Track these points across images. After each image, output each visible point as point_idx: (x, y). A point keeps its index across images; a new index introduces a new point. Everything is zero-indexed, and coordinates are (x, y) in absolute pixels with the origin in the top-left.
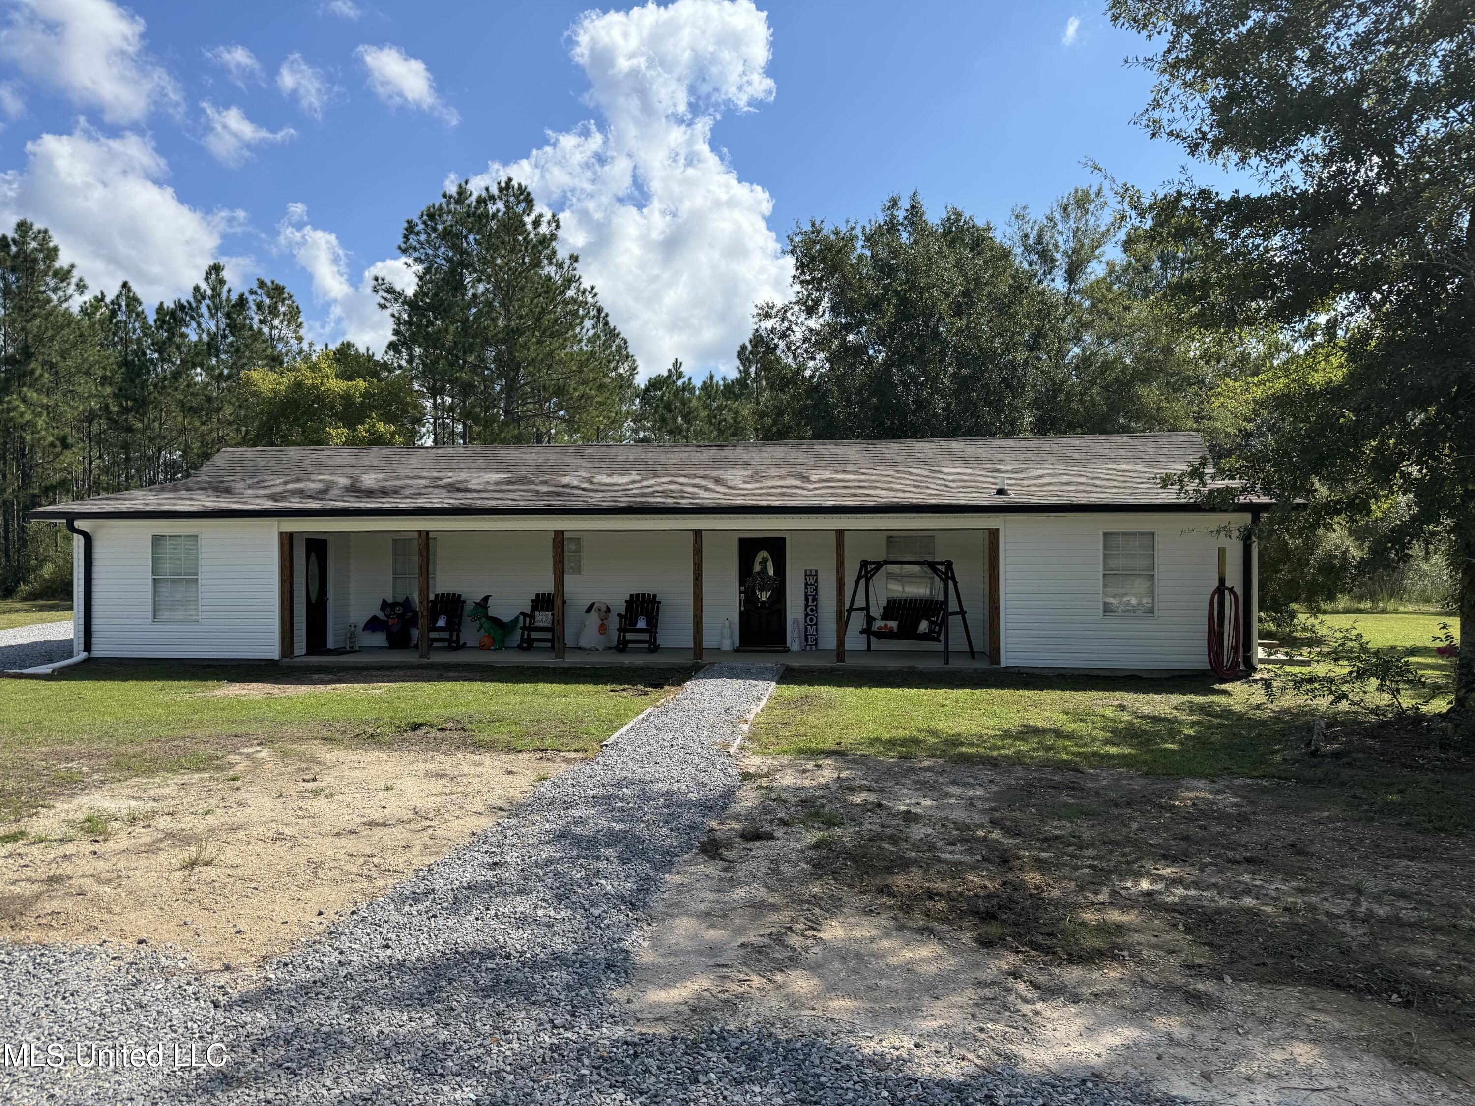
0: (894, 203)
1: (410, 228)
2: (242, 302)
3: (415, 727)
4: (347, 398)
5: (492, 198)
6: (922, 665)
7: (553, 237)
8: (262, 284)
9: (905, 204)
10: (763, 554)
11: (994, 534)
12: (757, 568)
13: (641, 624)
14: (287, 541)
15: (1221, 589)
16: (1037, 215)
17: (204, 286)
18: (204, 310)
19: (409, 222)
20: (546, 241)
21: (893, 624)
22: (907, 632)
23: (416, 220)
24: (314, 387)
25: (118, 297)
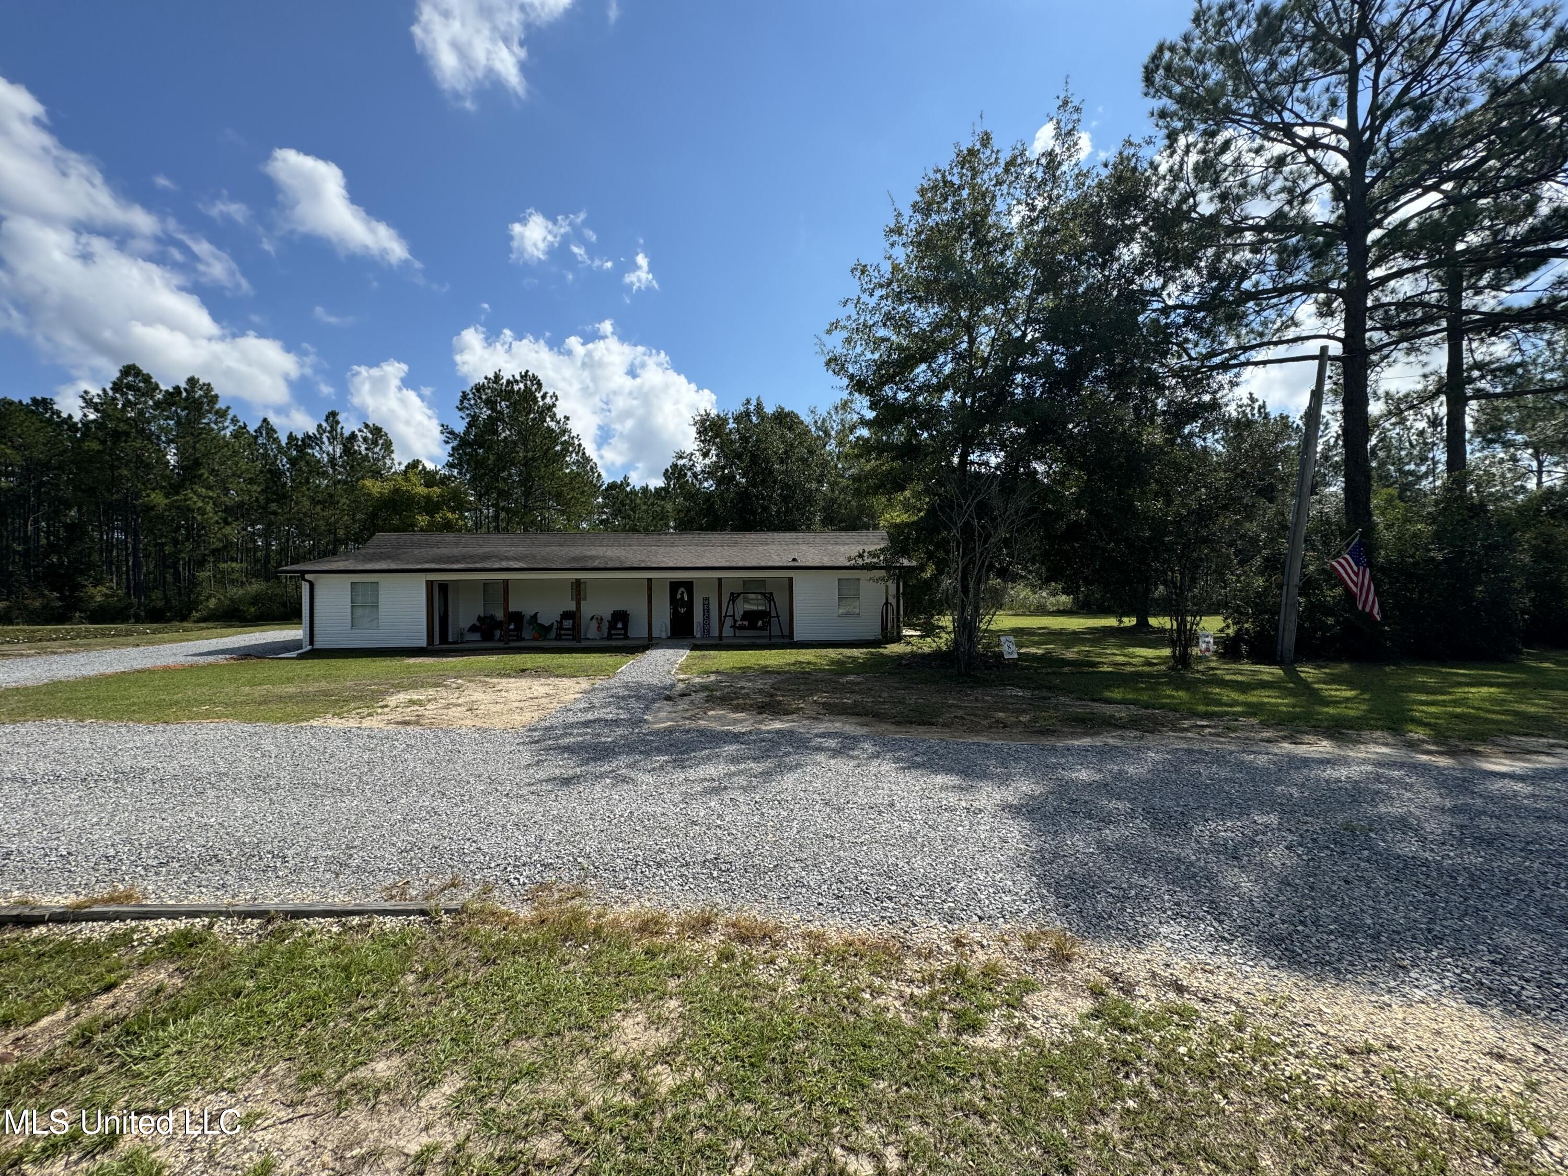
0: (748, 402)
1: (465, 396)
2: (353, 436)
3: (523, 671)
4: (428, 498)
5: (517, 381)
6: (758, 641)
7: (554, 405)
8: (367, 426)
9: (754, 402)
10: (682, 589)
11: (791, 579)
12: (679, 596)
13: (620, 626)
14: (430, 585)
15: (887, 603)
16: (822, 411)
17: (324, 424)
18: (325, 439)
19: (464, 393)
20: (550, 408)
21: (746, 623)
22: (753, 626)
23: (468, 391)
24: (408, 491)
25: (260, 428)
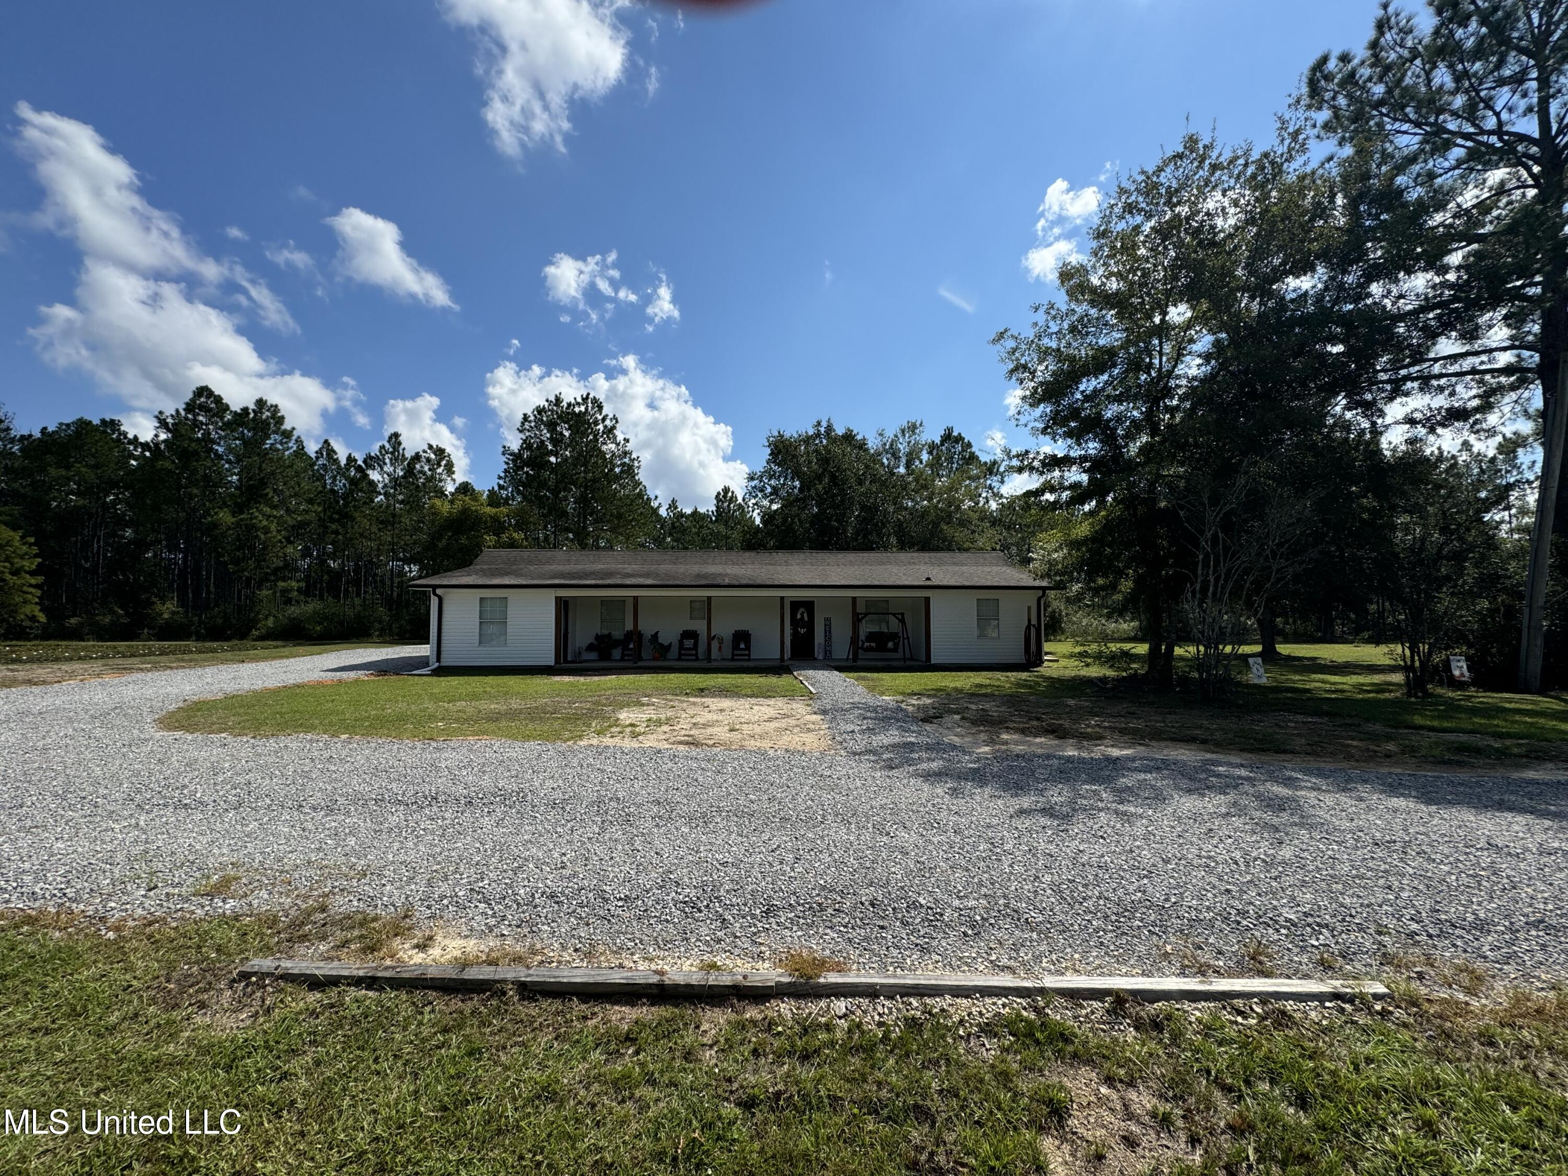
0: (819, 424)
1: (525, 418)
2: (417, 457)
4: (495, 519)
5: (578, 404)
6: (893, 663)
7: (614, 428)
8: (430, 447)
9: (824, 424)
10: (802, 610)
11: (927, 600)
12: (799, 616)
13: (742, 646)
14: (558, 600)
15: (1028, 627)
16: (890, 434)
17: (387, 446)
18: (387, 461)
19: (525, 415)
20: (610, 431)
21: (873, 644)
22: (882, 648)
23: (529, 413)
24: (476, 511)
25: (321, 449)
